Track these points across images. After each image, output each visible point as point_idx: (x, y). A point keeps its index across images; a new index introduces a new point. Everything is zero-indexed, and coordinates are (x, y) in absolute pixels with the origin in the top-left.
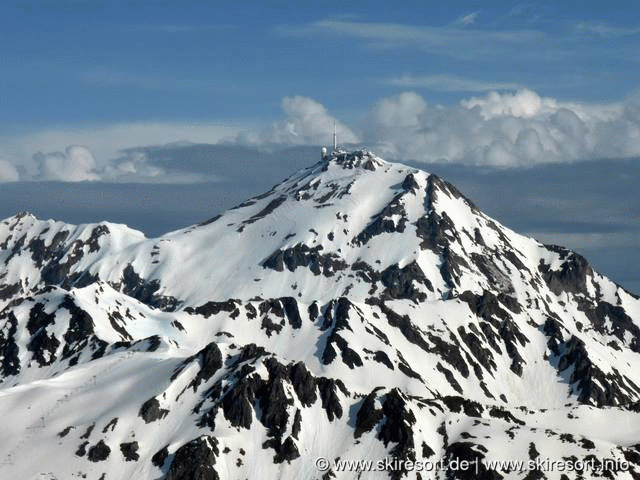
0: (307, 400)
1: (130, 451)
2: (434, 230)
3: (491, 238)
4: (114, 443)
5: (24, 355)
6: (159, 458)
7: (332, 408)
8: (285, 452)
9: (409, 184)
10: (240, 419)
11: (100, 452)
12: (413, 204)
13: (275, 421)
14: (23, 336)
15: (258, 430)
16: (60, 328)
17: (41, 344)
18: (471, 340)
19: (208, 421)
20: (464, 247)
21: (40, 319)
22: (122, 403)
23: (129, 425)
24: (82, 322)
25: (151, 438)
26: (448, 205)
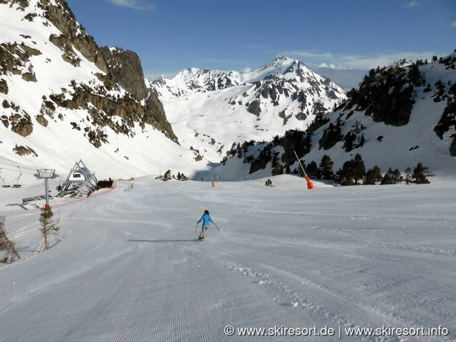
0: (281, 93)
1: (240, 103)
2: (299, 72)
4: (237, 101)
5: (217, 88)
6: (247, 105)
7: (287, 95)
8: (276, 104)
9: (294, 62)
10: (265, 96)
11: (234, 103)
12: (295, 68)
13: (274, 97)
14: (216, 85)
15: (270, 99)
16: (224, 82)
17: (220, 86)
19: (258, 97)
21: (220, 81)
22: (238, 93)
23: (240, 97)
24: (229, 82)
25: (245, 101)
26: (302, 67)
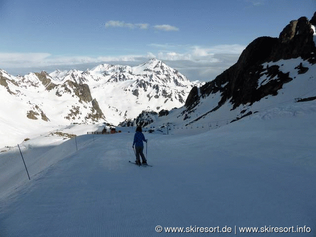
0: (148, 85)
1: (129, 90)
2: (162, 67)
3: (168, 69)
4: (128, 89)
5: (118, 80)
6: (132, 91)
7: (151, 86)
8: (146, 91)
9: (159, 62)
10: (141, 87)
11: (126, 90)
12: (160, 64)
13: (145, 87)
14: (118, 78)
15: (143, 88)
16: (122, 77)
17: (120, 79)
18: (166, 79)
19: (138, 87)
20: (165, 69)
21: (120, 76)
22: (129, 85)
23: (129, 87)
24: (124, 76)
25: (132, 89)
26: (163, 64)
